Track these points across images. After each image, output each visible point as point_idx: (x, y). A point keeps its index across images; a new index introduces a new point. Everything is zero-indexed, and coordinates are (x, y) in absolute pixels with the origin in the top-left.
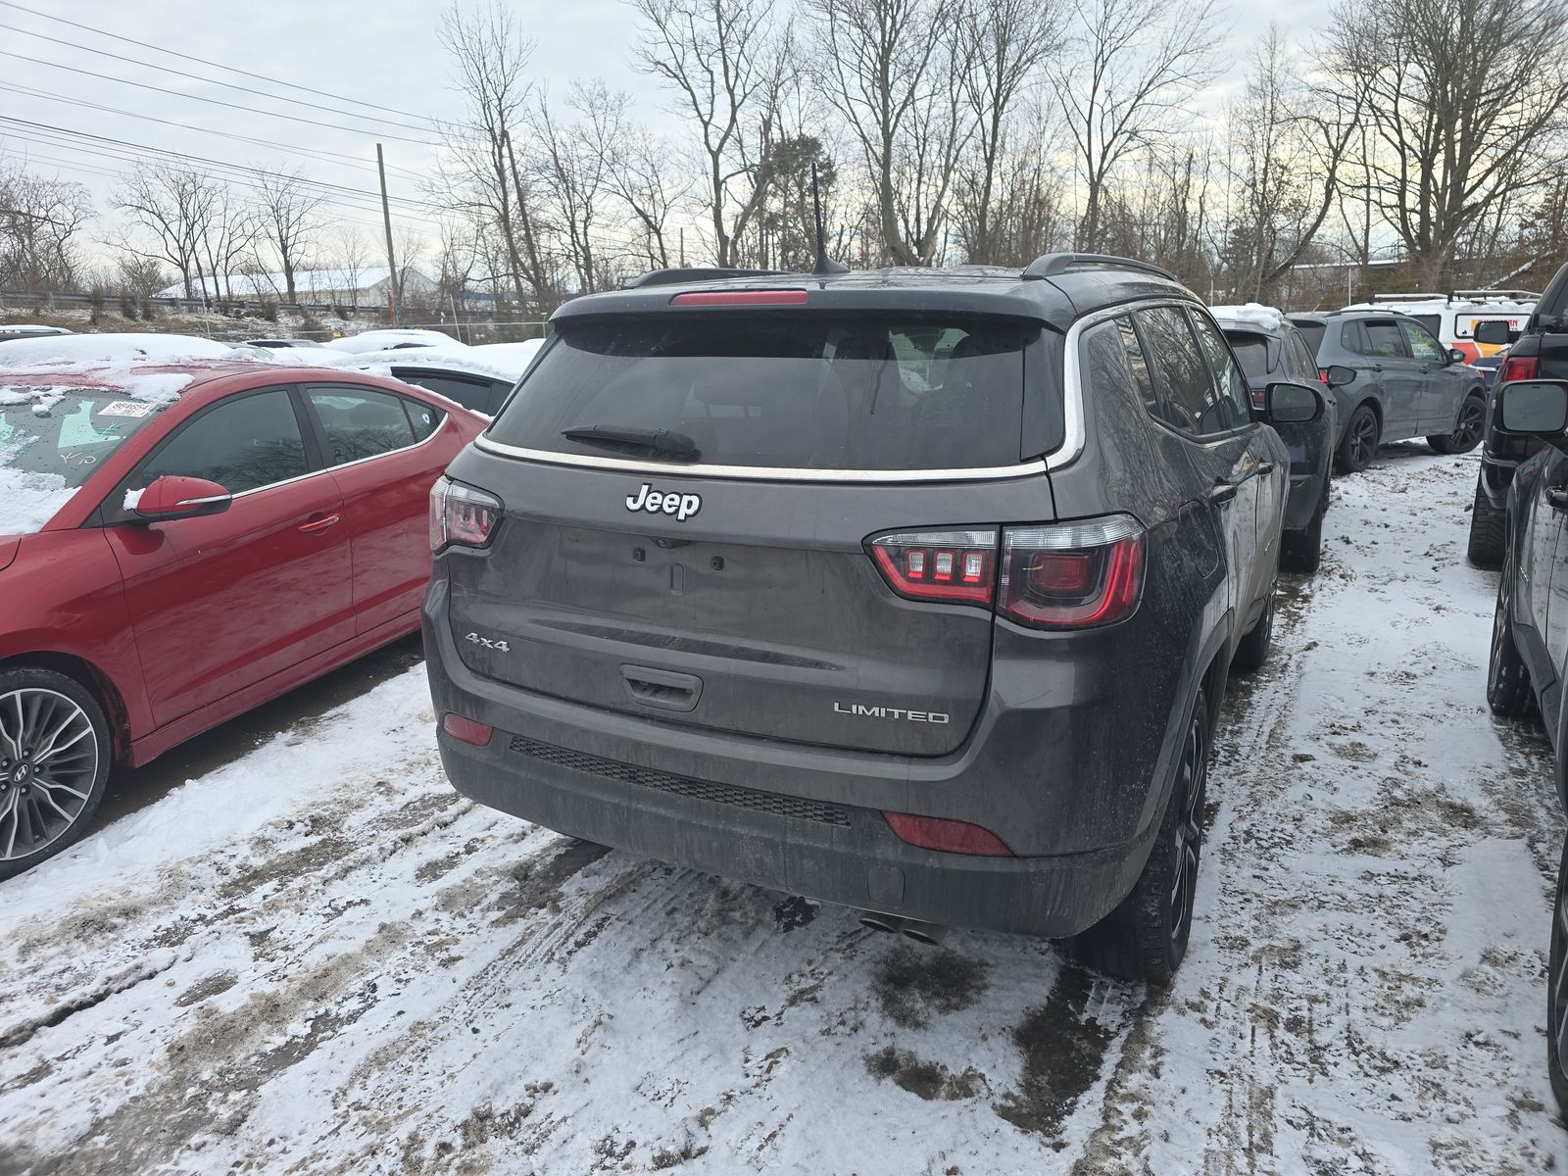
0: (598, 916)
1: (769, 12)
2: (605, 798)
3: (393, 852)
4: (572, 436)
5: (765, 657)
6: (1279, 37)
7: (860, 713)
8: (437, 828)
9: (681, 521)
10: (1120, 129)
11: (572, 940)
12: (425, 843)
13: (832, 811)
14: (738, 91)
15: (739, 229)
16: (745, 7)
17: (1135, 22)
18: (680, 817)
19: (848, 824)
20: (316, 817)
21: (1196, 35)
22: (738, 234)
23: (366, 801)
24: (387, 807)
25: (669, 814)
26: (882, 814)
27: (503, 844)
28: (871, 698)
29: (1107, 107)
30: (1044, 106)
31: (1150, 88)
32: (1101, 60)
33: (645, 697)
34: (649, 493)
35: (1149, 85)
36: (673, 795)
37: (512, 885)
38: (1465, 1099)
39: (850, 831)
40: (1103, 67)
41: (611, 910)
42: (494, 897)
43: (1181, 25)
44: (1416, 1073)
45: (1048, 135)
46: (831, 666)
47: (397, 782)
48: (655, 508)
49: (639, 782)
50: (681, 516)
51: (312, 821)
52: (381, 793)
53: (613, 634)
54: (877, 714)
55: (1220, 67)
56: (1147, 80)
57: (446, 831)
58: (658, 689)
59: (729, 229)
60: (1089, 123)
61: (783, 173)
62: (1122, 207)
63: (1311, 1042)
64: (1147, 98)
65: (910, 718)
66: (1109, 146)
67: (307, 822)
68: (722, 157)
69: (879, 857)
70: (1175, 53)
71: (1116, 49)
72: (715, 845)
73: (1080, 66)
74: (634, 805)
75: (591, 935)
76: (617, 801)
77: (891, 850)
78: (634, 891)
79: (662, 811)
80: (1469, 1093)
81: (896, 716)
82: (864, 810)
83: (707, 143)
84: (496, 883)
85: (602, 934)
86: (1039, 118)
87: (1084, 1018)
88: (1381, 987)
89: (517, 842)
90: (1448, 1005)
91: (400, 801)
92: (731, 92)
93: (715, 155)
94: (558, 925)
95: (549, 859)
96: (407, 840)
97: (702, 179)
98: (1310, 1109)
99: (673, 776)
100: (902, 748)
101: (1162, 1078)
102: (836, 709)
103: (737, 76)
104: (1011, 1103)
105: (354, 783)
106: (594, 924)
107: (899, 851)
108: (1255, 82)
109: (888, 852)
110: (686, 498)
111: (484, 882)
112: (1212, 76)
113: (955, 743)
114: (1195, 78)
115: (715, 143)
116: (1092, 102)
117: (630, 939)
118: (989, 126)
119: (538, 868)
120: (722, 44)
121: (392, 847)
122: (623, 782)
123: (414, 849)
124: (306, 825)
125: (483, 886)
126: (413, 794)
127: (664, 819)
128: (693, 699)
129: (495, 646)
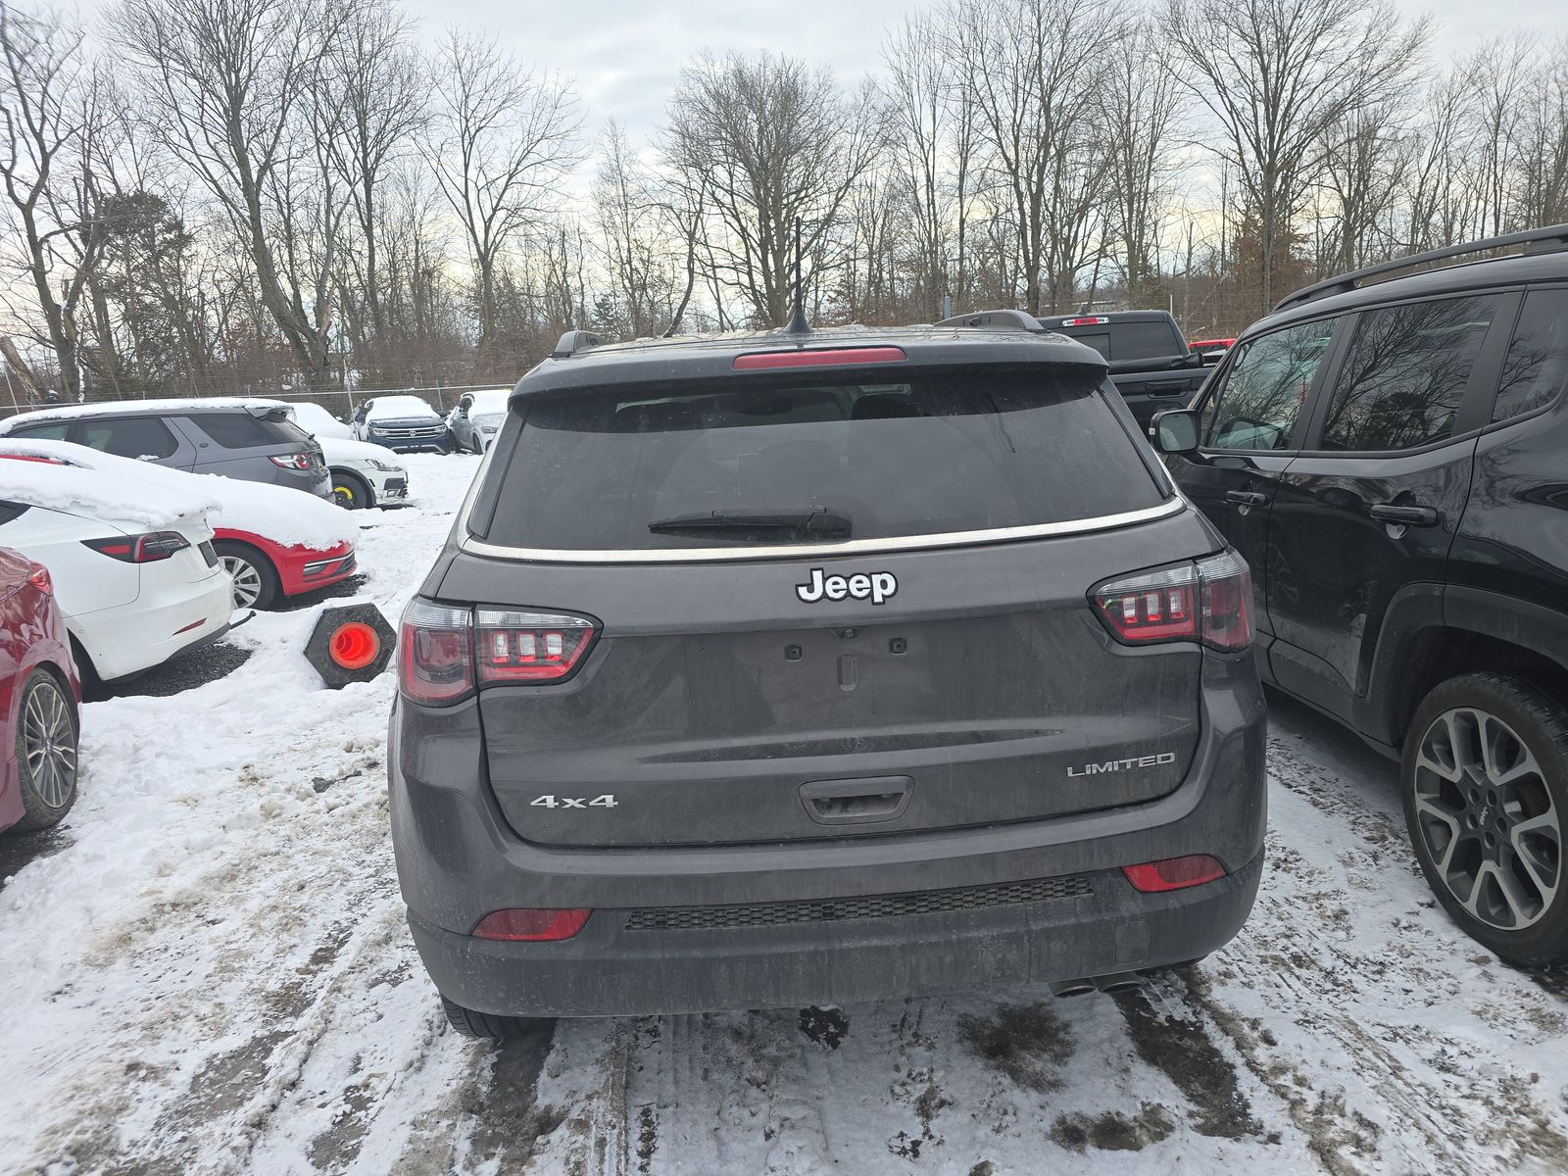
0: (635, 1113)
1: (77, 50)
2: (794, 949)
3: (251, 1147)
4: (656, 529)
5: (976, 738)
6: (619, 131)
7: (1094, 772)
8: (288, 1094)
9: (879, 604)
10: (497, 205)
11: (633, 1153)
12: (285, 1119)
13: (1072, 883)
14: (48, 136)
15: (72, 296)
16: (42, 39)
17: (494, 105)
18: (902, 941)
19: (1090, 891)
20: (75, 1146)
21: (553, 123)
22: (72, 305)
23: (129, 1098)
24: (169, 1095)
25: (887, 942)
26: (1122, 871)
27: (406, 1078)
28: (1099, 754)
29: (481, 183)
30: (410, 178)
31: (520, 168)
32: (468, 138)
33: (835, 814)
34: (825, 579)
35: (518, 165)
36: (886, 919)
37: (473, 1123)
38: (1444, 973)
39: (1093, 898)
40: (471, 144)
41: (643, 1101)
42: (464, 1147)
43: (537, 112)
44: (1401, 966)
45: (419, 207)
46: (1053, 731)
47: (154, 1055)
48: (841, 594)
49: (838, 917)
50: (878, 598)
51: (73, 1154)
52: (144, 1079)
53: (777, 752)
54: (1110, 769)
55: (581, 153)
56: (515, 160)
57: (300, 1093)
58: (846, 802)
59: (58, 297)
60: (466, 197)
61: (120, 233)
62: (507, 281)
63: (1321, 970)
64: (519, 177)
65: (1141, 765)
66: (491, 219)
67: (67, 1158)
68: (36, 213)
69: (1126, 914)
70: (537, 137)
71: (480, 128)
72: (948, 960)
73: (449, 141)
74: (837, 946)
75: (648, 1137)
76: (812, 948)
77: (1132, 903)
78: (641, 1069)
79: (875, 942)
80: (1442, 966)
81: (1129, 767)
82: (1103, 872)
83: (11, 194)
84: (452, 1127)
85: (660, 1131)
86: (408, 190)
87: (1162, 1018)
88: (1311, 909)
89: (419, 1069)
90: (1360, 906)
91: (181, 1080)
92: (38, 136)
93: (27, 209)
94: (601, 1143)
95: (488, 1074)
96: (260, 1124)
97: (11, 236)
98: (1383, 1022)
99: (885, 896)
100: (1132, 798)
101: (1280, 1043)
102: (1070, 774)
103: (44, 119)
104: (1200, 1121)
105: (89, 1080)
106: (639, 1123)
107: (1140, 902)
108: (606, 170)
109: (1131, 907)
110: (877, 579)
111: (436, 1133)
112: (574, 161)
113: (1178, 779)
114: (559, 162)
115: (24, 195)
116: (466, 179)
117: (695, 1123)
118: (363, 195)
119: (484, 1089)
120: (16, 79)
121: (247, 1142)
122: (815, 923)
123: (275, 1132)
124: (68, 1164)
125: (437, 1138)
126: (192, 1063)
127: (880, 950)
128: (903, 801)
129: (591, 803)
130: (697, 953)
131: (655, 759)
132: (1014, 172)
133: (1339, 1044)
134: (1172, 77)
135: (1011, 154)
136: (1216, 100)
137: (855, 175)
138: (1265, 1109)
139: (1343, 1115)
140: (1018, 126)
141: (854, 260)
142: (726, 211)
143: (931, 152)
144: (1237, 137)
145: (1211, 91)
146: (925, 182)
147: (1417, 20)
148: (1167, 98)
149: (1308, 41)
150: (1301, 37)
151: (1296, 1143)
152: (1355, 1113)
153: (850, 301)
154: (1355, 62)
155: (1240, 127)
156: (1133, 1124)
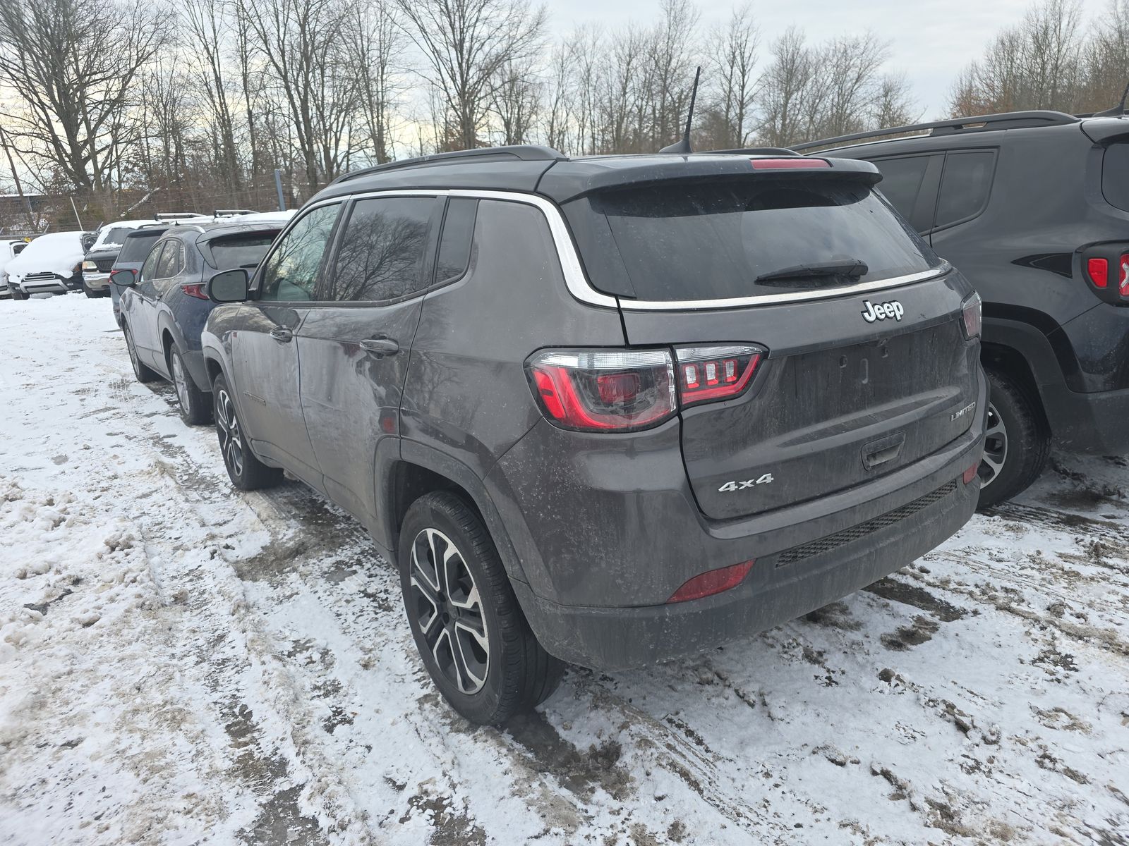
4: (762, 281)
7: (958, 416)
9: (900, 321)
13: (952, 484)
19: (956, 487)
34: (873, 307)
39: (957, 491)
48: (883, 316)
50: (898, 318)
54: (961, 414)
65: (968, 411)
81: (966, 412)
100: (963, 430)
102: (952, 419)
104: (941, 616)
107: (966, 489)
109: (965, 493)
110: (894, 305)
128: (899, 448)
129: (758, 482)
130: (815, 572)
131: (786, 444)
132: (285, 78)
133: (954, 563)
134: (389, 21)
135: (281, 65)
136: (422, 43)
137: (137, 66)
138: (957, 602)
139: (996, 591)
140: (283, 42)
141: (147, 137)
142: (21, 85)
143: (216, 54)
144: (439, 70)
145: (418, 35)
146: (214, 78)
147: (540, 7)
148: (388, 37)
149: (476, 10)
150: (471, 6)
151: (988, 610)
152: (1002, 588)
153: (147, 172)
154: (505, 29)
155: (440, 63)
156: (914, 629)
